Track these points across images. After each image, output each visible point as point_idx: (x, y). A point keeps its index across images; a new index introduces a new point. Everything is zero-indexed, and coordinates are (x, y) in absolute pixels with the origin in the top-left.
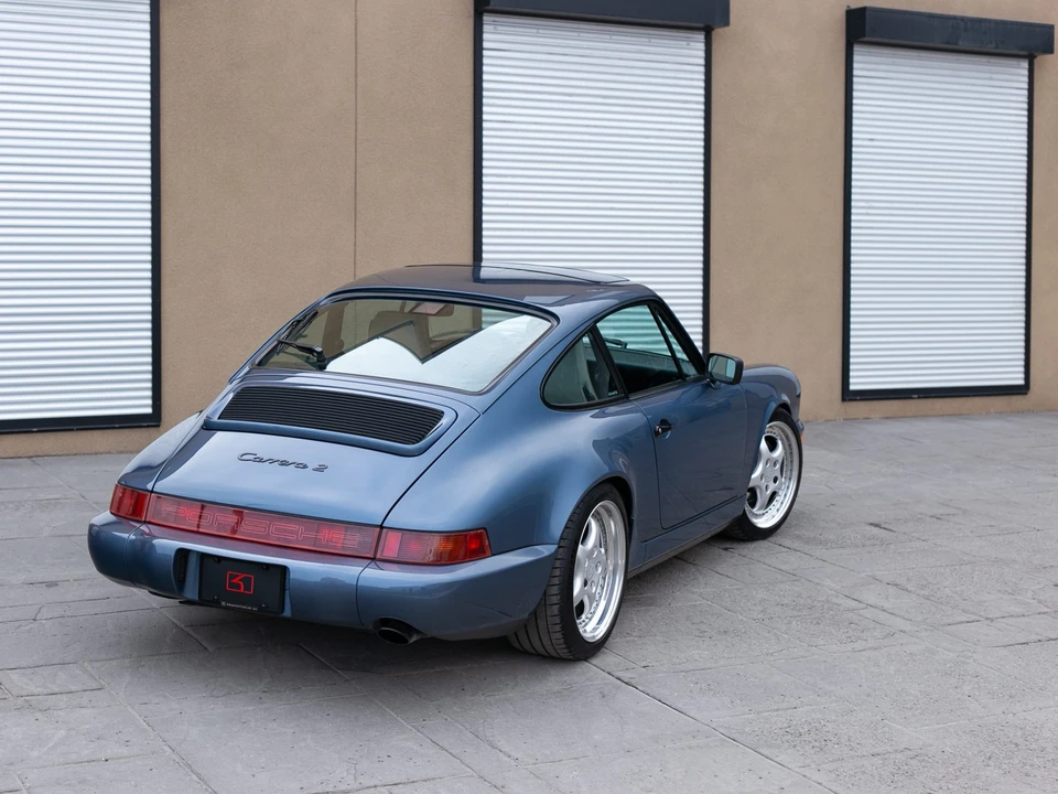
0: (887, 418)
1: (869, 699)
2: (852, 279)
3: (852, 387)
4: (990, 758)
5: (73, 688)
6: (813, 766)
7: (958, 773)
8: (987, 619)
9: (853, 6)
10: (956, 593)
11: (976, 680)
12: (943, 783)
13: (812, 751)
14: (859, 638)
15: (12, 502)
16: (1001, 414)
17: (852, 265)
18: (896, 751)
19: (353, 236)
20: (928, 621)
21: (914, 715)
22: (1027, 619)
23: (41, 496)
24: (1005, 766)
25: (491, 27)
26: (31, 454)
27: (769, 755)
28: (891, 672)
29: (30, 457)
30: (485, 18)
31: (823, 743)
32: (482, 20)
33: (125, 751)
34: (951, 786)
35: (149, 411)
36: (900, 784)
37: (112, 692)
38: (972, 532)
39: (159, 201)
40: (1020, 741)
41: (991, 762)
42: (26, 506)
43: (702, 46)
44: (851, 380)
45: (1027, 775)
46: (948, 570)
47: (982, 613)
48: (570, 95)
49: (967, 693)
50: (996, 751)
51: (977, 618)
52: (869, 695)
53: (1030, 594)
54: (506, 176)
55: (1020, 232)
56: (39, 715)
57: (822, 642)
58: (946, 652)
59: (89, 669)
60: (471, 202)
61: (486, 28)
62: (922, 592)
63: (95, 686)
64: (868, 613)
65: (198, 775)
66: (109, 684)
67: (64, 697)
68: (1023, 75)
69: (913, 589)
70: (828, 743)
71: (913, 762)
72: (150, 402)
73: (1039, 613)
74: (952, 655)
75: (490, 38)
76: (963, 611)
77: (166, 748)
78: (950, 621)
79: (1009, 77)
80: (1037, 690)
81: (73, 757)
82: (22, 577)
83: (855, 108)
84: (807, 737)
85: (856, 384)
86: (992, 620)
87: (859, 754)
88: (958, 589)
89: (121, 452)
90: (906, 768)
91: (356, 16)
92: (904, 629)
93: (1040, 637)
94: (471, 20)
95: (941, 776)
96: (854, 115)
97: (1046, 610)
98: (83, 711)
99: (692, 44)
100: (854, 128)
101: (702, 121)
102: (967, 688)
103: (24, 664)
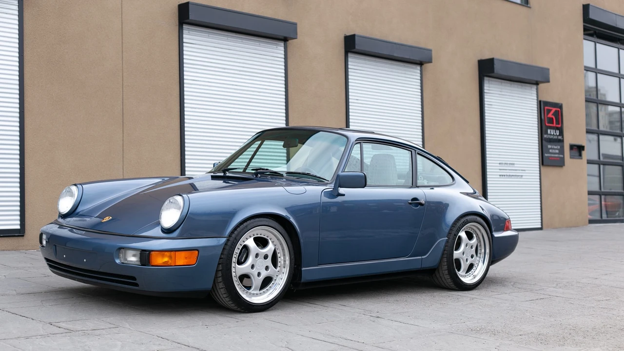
9: (348, 34)
19: (122, 136)
25: (187, 31)
30: (184, 26)
32: (182, 28)
35: (19, 227)
39: (23, 112)
43: (283, 48)
48: (224, 69)
54: (195, 108)
60: (179, 121)
61: (185, 32)
68: (418, 73)
72: (19, 222)
75: (187, 37)
79: (413, 74)
83: (350, 84)
89: (4, 250)
91: (122, 21)
94: (177, 28)
96: (350, 87)
99: (278, 47)
100: (350, 93)
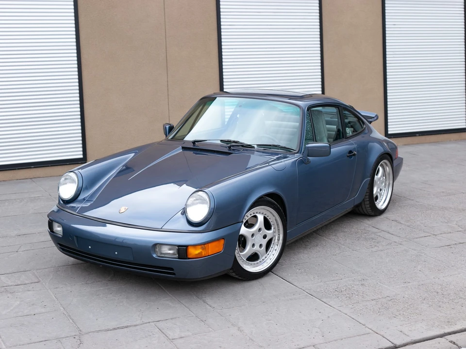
0: (405, 145)
1: (375, 274)
2: (388, 86)
3: (389, 133)
4: (424, 299)
5: (27, 282)
6: (345, 306)
7: (409, 307)
8: (434, 235)
10: (422, 223)
11: (424, 263)
12: (401, 312)
13: (345, 299)
14: (375, 246)
15: (18, 199)
16: (456, 141)
17: (388, 80)
18: (383, 298)
20: (408, 237)
21: (394, 281)
22: (452, 234)
23: (33, 196)
24: (430, 303)
26: (32, 177)
27: (326, 302)
28: (387, 261)
29: (31, 179)
31: (351, 295)
33: (43, 310)
34: (404, 313)
36: (382, 313)
37: (44, 283)
38: (434, 195)
40: (439, 291)
41: (425, 302)
42: (25, 200)
44: (389, 129)
45: (440, 307)
46: (420, 213)
47: (432, 232)
49: (419, 269)
50: (428, 296)
51: (429, 234)
52: (375, 272)
53: (455, 223)
55: (462, 61)
56: (9, 295)
57: (359, 248)
58: (413, 251)
59: (36, 273)
62: (407, 224)
63: (36, 281)
64: (382, 234)
65: (72, 320)
66: (42, 279)
67: (22, 287)
69: (403, 222)
70: (354, 295)
71: (390, 303)
72: (82, 153)
73: (457, 231)
74: (415, 252)
76: (424, 232)
77: (62, 308)
78: (417, 236)
80: (451, 267)
81: (20, 314)
82: (16, 232)
83: (386, 11)
84: (344, 293)
85: (391, 131)
86: (436, 235)
87: (366, 300)
88: (423, 221)
90: (386, 305)
92: (396, 241)
93: (456, 243)
95: (401, 308)
96: (386, 14)
97: (461, 229)
98: (29, 292)
100: (386, 20)
101: (318, 21)
102: (419, 267)
103: (8, 272)
